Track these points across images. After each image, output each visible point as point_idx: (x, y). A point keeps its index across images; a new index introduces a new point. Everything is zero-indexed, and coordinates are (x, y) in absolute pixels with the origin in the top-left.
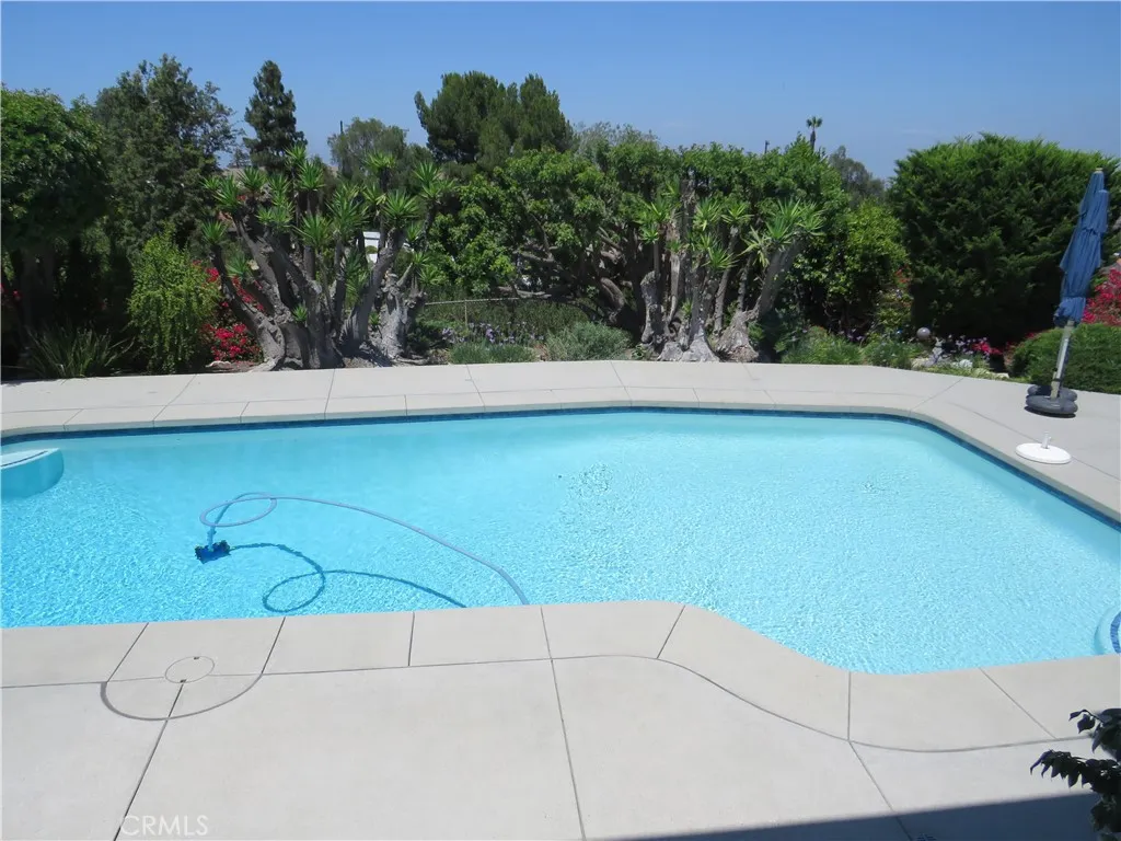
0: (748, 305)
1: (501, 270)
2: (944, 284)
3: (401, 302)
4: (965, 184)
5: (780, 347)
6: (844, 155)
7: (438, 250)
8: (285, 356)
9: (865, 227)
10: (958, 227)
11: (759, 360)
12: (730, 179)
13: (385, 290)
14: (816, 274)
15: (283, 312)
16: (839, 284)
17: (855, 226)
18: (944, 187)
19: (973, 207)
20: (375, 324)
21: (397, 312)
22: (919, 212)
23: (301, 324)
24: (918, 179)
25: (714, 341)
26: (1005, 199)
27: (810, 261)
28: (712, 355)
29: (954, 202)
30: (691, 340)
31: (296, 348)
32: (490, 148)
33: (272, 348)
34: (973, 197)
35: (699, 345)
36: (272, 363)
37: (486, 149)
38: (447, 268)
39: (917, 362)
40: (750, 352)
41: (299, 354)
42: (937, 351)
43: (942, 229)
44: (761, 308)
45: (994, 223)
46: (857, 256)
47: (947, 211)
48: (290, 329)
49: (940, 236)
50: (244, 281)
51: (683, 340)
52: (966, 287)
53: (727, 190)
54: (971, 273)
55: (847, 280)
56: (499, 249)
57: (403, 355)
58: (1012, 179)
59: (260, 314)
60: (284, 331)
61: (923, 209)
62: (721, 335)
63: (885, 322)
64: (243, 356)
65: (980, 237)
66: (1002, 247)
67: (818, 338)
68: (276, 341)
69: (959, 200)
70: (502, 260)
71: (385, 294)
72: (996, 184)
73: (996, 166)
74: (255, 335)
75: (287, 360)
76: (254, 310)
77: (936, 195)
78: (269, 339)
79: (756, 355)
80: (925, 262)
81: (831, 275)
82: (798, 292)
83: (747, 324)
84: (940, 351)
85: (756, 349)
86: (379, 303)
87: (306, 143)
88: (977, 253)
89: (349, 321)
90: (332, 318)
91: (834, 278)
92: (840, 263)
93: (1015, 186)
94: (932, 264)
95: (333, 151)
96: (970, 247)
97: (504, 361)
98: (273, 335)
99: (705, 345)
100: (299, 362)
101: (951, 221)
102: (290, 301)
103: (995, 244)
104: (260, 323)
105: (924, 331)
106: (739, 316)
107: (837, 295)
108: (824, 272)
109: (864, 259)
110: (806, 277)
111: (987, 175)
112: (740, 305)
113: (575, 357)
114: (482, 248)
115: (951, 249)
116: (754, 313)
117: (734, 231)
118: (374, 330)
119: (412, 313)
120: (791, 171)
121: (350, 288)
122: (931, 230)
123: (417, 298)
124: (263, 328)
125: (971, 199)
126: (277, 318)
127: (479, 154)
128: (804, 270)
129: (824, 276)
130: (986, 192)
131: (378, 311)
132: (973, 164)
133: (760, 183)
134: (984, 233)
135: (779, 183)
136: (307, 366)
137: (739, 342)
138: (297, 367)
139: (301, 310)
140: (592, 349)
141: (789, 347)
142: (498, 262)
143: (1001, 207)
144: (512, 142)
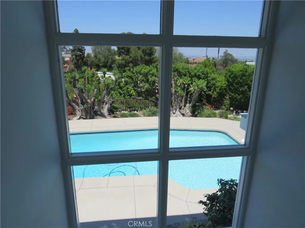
0: (190, 103)
1: (132, 94)
2: (236, 98)
3: (108, 102)
4: (239, 75)
5: (196, 113)
6: (227, 52)
7: (118, 88)
8: (81, 116)
9: (221, 81)
10: (238, 85)
11: (192, 116)
12: (186, 73)
13: (105, 100)
14: (209, 92)
15: (81, 106)
16: (215, 95)
17: (219, 81)
18: (235, 76)
19: (241, 81)
20: (102, 107)
21: (107, 105)
22: (230, 81)
23: (85, 109)
24: (229, 74)
25: (182, 111)
26: (248, 79)
27: (208, 89)
28: (181, 115)
29: (237, 79)
30: (176, 111)
31: (84, 114)
32: (133, 52)
33: (79, 113)
34: (241, 78)
35: (178, 113)
36: (78, 117)
37: (132, 52)
38: (120, 92)
39: (229, 116)
40: (190, 114)
41: (85, 115)
42: (234, 113)
43: (235, 85)
44: (192, 104)
45: (246, 84)
46: (219, 88)
47: (236, 81)
48: (83, 110)
49: (234, 87)
50: (73, 99)
51: (174, 111)
52: (240, 98)
53: (185, 75)
54: (241, 96)
55: (217, 94)
56: (132, 89)
57: (109, 115)
58: (249, 75)
59: (76, 105)
60: (81, 110)
61: (230, 80)
62: (184, 109)
63: (226, 104)
64: (71, 114)
65: (243, 87)
66: (248, 90)
67: (207, 109)
68: (79, 111)
69: (238, 79)
70: (133, 91)
71: (105, 101)
72: (246, 76)
73: (246, 72)
74: (74, 110)
75: (82, 117)
76: (74, 104)
77: (233, 77)
78: (78, 111)
79: (191, 114)
80: (231, 93)
81: (213, 92)
82: (205, 97)
83: (189, 107)
84: (235, 113)
85: (191, 113)
86: (103, 103)
87: (85, 49)
88: (242, 91)
89: (96, 108)
90: (92, 107)
91: (213, 93)
92: (215, 90)
93: (250, 77)
94: (233, 93)
95: (92, 51)
96: (241, 89)
97: (132, 117)
98: (79, 110)
99: (179, 112)
100: (84, 117)
101: (237, 84)
102: (83, 103)
103: (246, 90)
104: (76, 107)
105: (232, 108)
106: (188, 105)
107: (214, 98)
108: (211, 92)
109: (220, 89)
110: (207, 93)
111: (244, 74)
112: (188, 103)
113: (149, 116)
114: (128, 88)
115: (237, 90)
116: (191, 105)
117: (186, 86)
118: (102, 109)
119: (111, 104)
120: (200, 71)
121: (96, 100)
122: (232, 85)
123: (112, 101)
124: (76, 109)
125: (240, 79)
126: (80, 108)
127: (130, 53)
128: (206, 91)
129: (211, 93)
130: (244, 78)
131: (103, 104)
132: (241, 71)
133: (193, 74)
134: (244, 87)
135: (197, 74)
136: (86, 119)
137: (187, 112)
138: (84, 119)
139: (85, 106)
140: (153, 113)
141: (198, 113)
142: (131, 92)
143: (247, 81)
144: (139, 50)
